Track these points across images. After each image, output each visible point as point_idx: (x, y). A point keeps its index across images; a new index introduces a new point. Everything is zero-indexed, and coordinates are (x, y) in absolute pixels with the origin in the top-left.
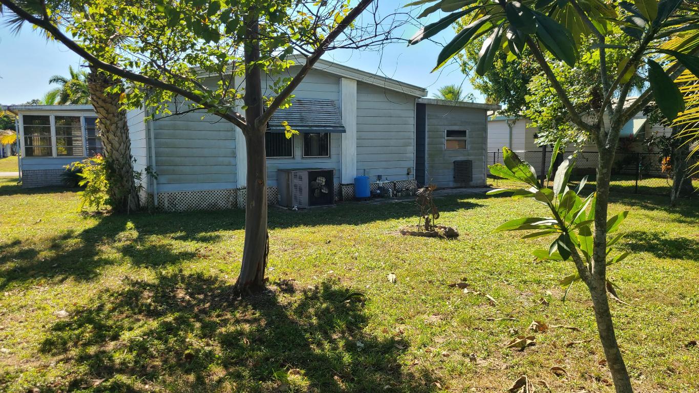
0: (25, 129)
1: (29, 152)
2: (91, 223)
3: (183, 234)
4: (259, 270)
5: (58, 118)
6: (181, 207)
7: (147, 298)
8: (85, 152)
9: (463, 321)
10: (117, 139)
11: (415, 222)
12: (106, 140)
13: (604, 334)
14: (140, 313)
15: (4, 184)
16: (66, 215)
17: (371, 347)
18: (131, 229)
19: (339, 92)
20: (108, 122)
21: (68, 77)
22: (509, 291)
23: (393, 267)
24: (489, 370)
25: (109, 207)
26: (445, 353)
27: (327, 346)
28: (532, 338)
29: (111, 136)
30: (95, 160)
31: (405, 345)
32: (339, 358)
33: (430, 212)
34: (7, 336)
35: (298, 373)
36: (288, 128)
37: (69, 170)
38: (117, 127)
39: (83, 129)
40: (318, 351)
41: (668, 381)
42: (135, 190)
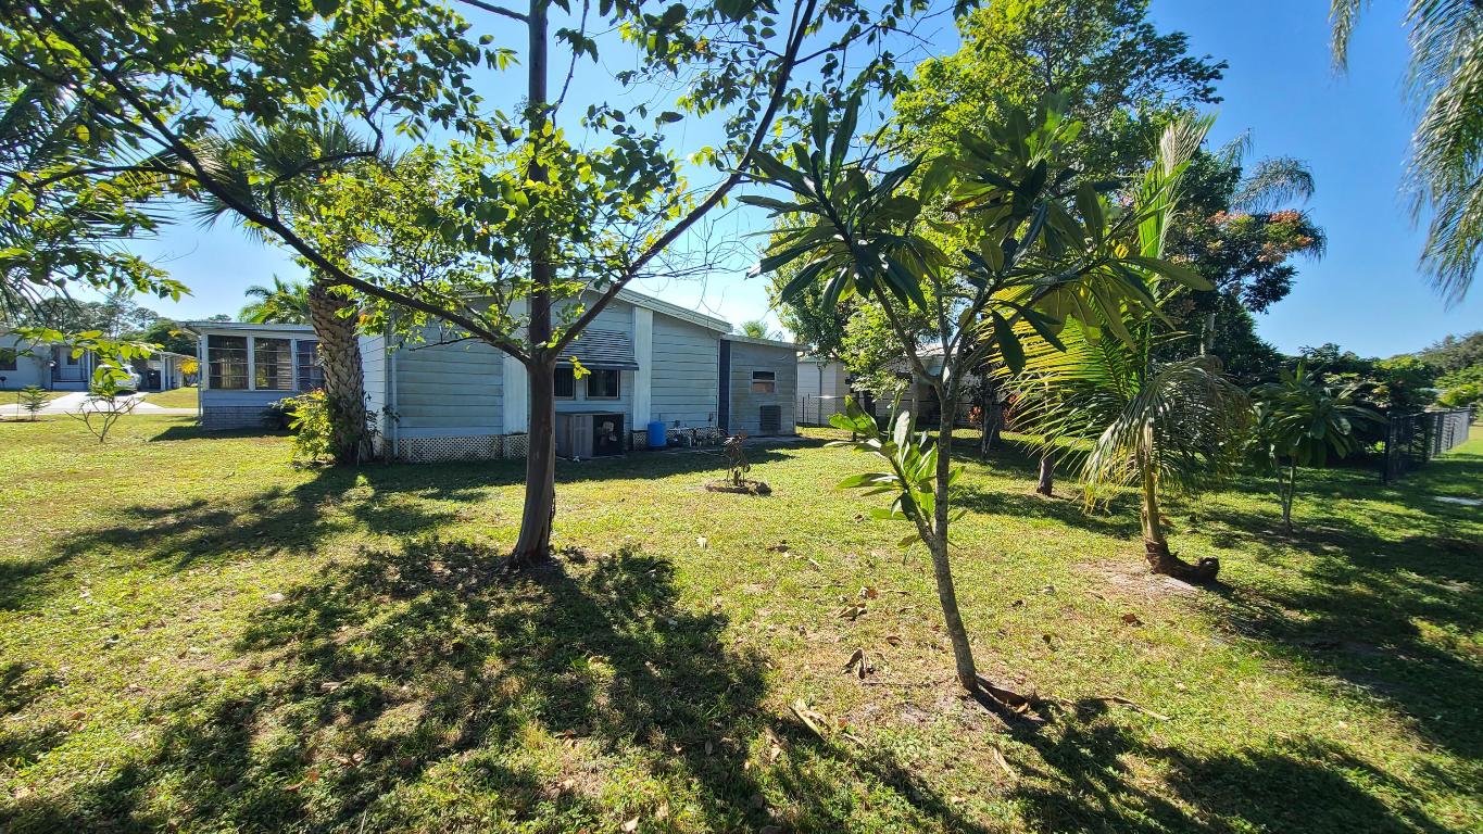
0: (211, 352)
1: (215, 382)
2: (308, 477)
3: (436, 491)
4: (542, 535)
5: (258, 341)
6: (428, 457)
7: (393, 575)
8: (295, 386)
9: (787, 589)
10: (345, 370)
11: (721, 476)
12: (329, 372)
13: (946, 598)
14: (384, 593)
15: (175, 425)
16: (269, 467)
17: (687, 624)
18: (363, 485)
19: (632, 323)
20: (335, 348)
21: (273, 289)
22: (832, 554)
23: (702, 529)
24: (822, 644)
25: (331, 457)
26: (771, 627)
27: (633, 626)
28: (863, 606)
29: (338, 366)
30: (314, 396)
31: (724, 620)
32: (649, 640)
33: (740, 465)
34: (198, 630)
35: (601, 660)
36: (577, 365)
37: (277, 409)
38: (346, 355)
39: (294, 355)
40: (622, 633)
41: (1001, 645)
42: (367, 436)
